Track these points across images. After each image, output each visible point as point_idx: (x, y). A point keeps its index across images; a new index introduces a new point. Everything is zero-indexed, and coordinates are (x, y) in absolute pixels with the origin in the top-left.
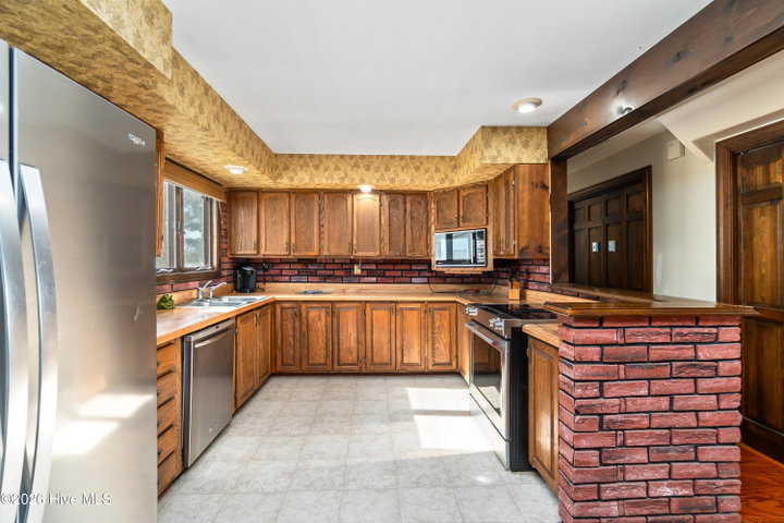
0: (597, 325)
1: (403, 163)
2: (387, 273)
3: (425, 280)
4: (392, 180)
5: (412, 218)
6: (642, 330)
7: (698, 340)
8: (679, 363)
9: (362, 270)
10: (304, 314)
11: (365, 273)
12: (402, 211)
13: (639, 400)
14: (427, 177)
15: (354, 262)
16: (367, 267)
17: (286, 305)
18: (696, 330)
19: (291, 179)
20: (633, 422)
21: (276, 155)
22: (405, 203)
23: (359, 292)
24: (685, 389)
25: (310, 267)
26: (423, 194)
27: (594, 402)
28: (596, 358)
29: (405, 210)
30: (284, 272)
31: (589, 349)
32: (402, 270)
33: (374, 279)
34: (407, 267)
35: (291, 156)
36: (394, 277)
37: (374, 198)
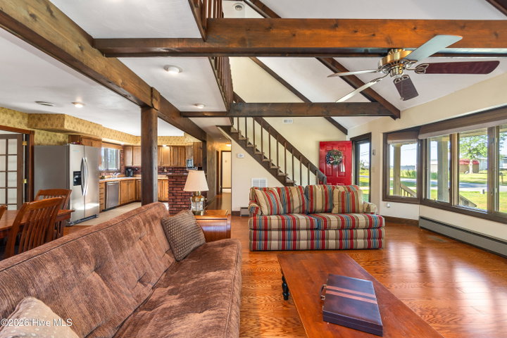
1: (174, 138)
4: (171, 144)
5: (180, 154)
9: (167, 170)
12: (177, 152)
14: (181, 142)
22: (178, 149)
32: (180, 171)
37: (168, 148)
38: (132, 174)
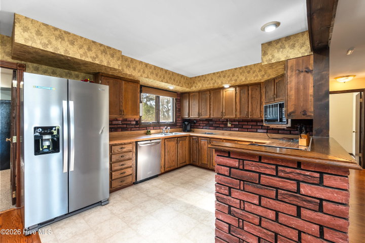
0: (227, 155)
1: (241, 71)
2: (244, 127)
3: (265, 131)
4: (236, 80)
5: (252, 98)
6: (254, 163)
7: (301, 179)
8: (283, 192)
9: (232, 125)
10: (200, 142)
11: (233, 126)
12: (246, 95)
13: (253, 206)
14: (254, 75)
15: (227, 121)
16: (234, 123)
17: (194, 138)
18: (298, 171)
19: (196, 87)
20: (248, 218)
21: (191, 78)
22: (248, 90)
23: (230, 135)
24: (289, 211)
25: (210, 123)
26: (258, 85)
27: (225, 197)
28: (227, 173)
29: (248, 94)
30: (201, 125)
31: (223, 167)
32: (252, 125)
33: (237, 129)
34: (255, 124)
35: (196, 77)
36: (248, 129)
37: (233, 89)
38: (188, 128)
